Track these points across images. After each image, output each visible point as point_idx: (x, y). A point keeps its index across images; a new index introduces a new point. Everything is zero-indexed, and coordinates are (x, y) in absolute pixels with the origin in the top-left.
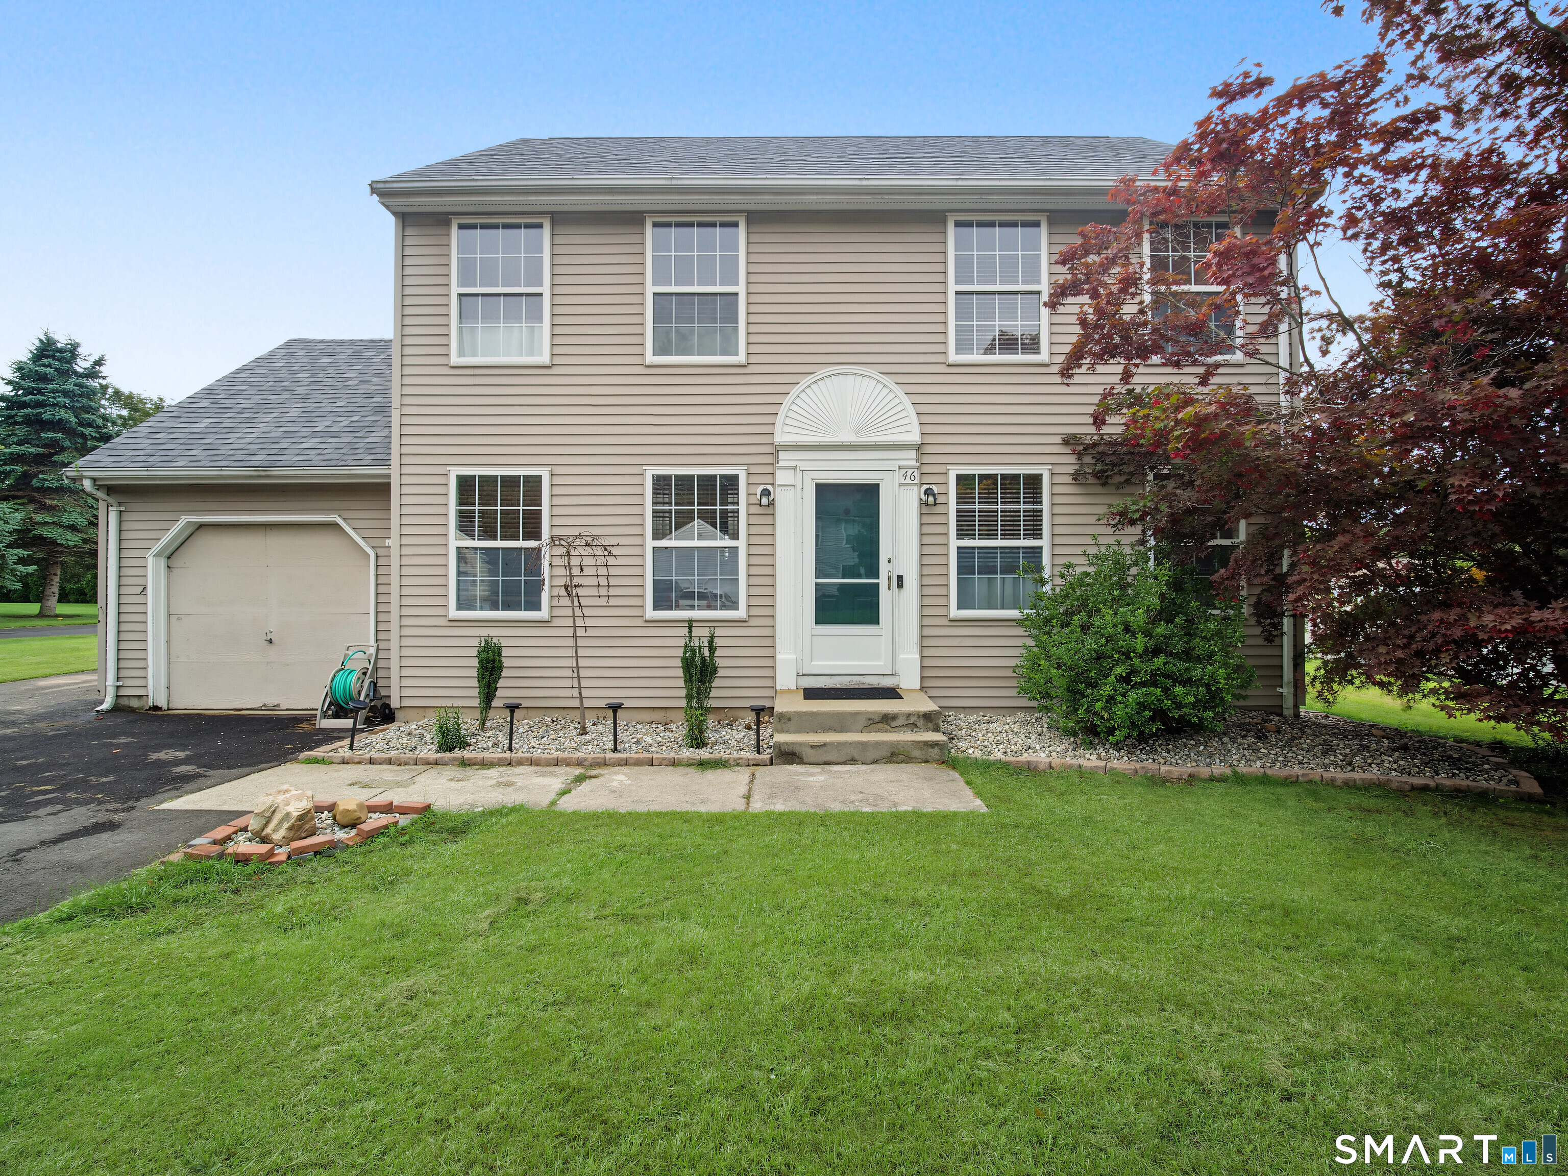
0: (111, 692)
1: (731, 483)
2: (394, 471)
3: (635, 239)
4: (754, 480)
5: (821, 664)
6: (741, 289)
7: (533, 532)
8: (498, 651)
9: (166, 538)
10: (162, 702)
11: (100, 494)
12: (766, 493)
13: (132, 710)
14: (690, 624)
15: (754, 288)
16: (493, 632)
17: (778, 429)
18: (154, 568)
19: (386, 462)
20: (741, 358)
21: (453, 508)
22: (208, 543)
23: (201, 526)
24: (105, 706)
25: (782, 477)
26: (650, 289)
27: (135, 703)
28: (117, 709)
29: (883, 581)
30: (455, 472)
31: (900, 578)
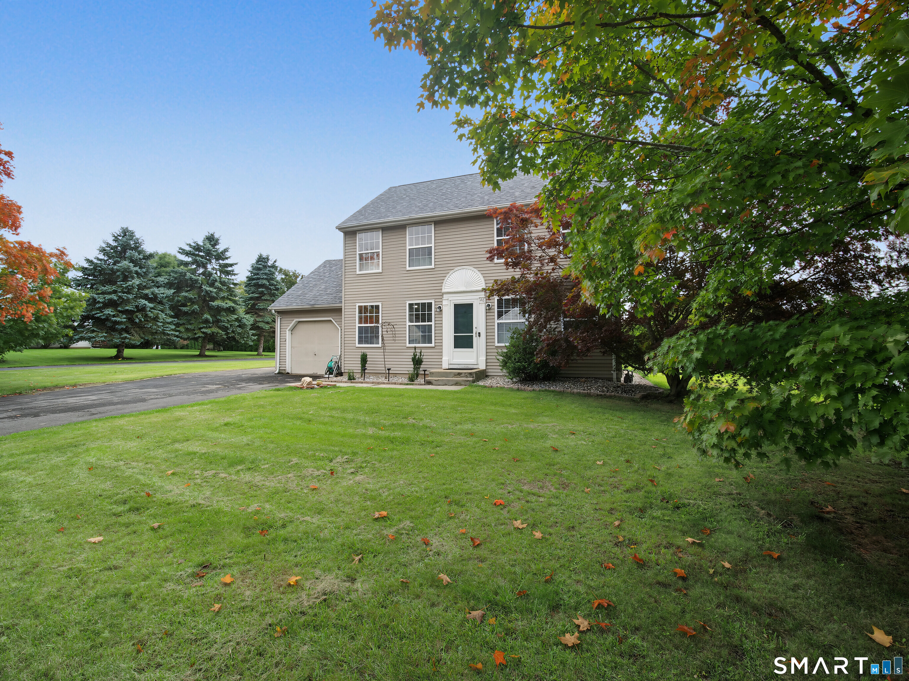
0: (278, 368)
1: (430, 305)
2: (343, 305)
3: (403, 233)
4: (437, 303)
5: (456, 361)
6: (433, 245)
7: (377, 322)
8: (366, 356)
9: (291, 325)
10: (289, 372)
11: (276, 314)
12: (440, 307)
13: (282, 373)
14: (415, 348)
15: (436, 245)
16: (365, 351)
17: (443, 288)
18: (288, 333)
19: (341, 302)
20: (433, 266)
21: (357, 315)
22: (301, 326)
23: (299, 322)
24: (277, 372)
25: (444, 303)
26: (408, 248)
27: (283, 372)
28: (279, 373)
29: (474, 334)
30: (358, 305)
31: (479, 333)
